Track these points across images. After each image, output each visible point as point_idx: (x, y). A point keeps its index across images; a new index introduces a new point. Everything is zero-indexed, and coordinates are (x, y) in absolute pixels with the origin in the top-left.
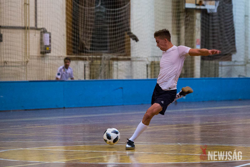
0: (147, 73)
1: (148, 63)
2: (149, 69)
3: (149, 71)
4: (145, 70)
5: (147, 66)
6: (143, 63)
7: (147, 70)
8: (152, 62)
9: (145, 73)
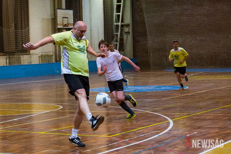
0: (39, 60)
1: (39, 55)
2: (40, 59)
3: (40, 60)
4: (38, 59)
5: (39, 57)
6: (37, 56)
7: (39, 59)
8: (41, 55)
9: (39, 61)
